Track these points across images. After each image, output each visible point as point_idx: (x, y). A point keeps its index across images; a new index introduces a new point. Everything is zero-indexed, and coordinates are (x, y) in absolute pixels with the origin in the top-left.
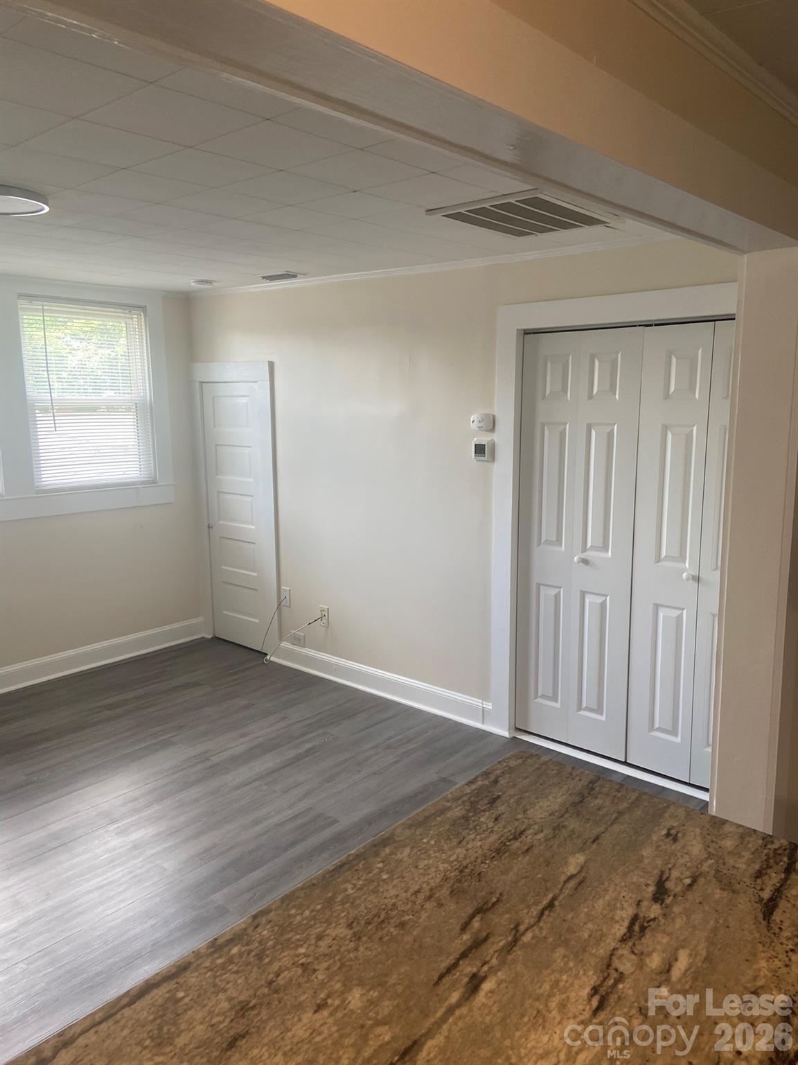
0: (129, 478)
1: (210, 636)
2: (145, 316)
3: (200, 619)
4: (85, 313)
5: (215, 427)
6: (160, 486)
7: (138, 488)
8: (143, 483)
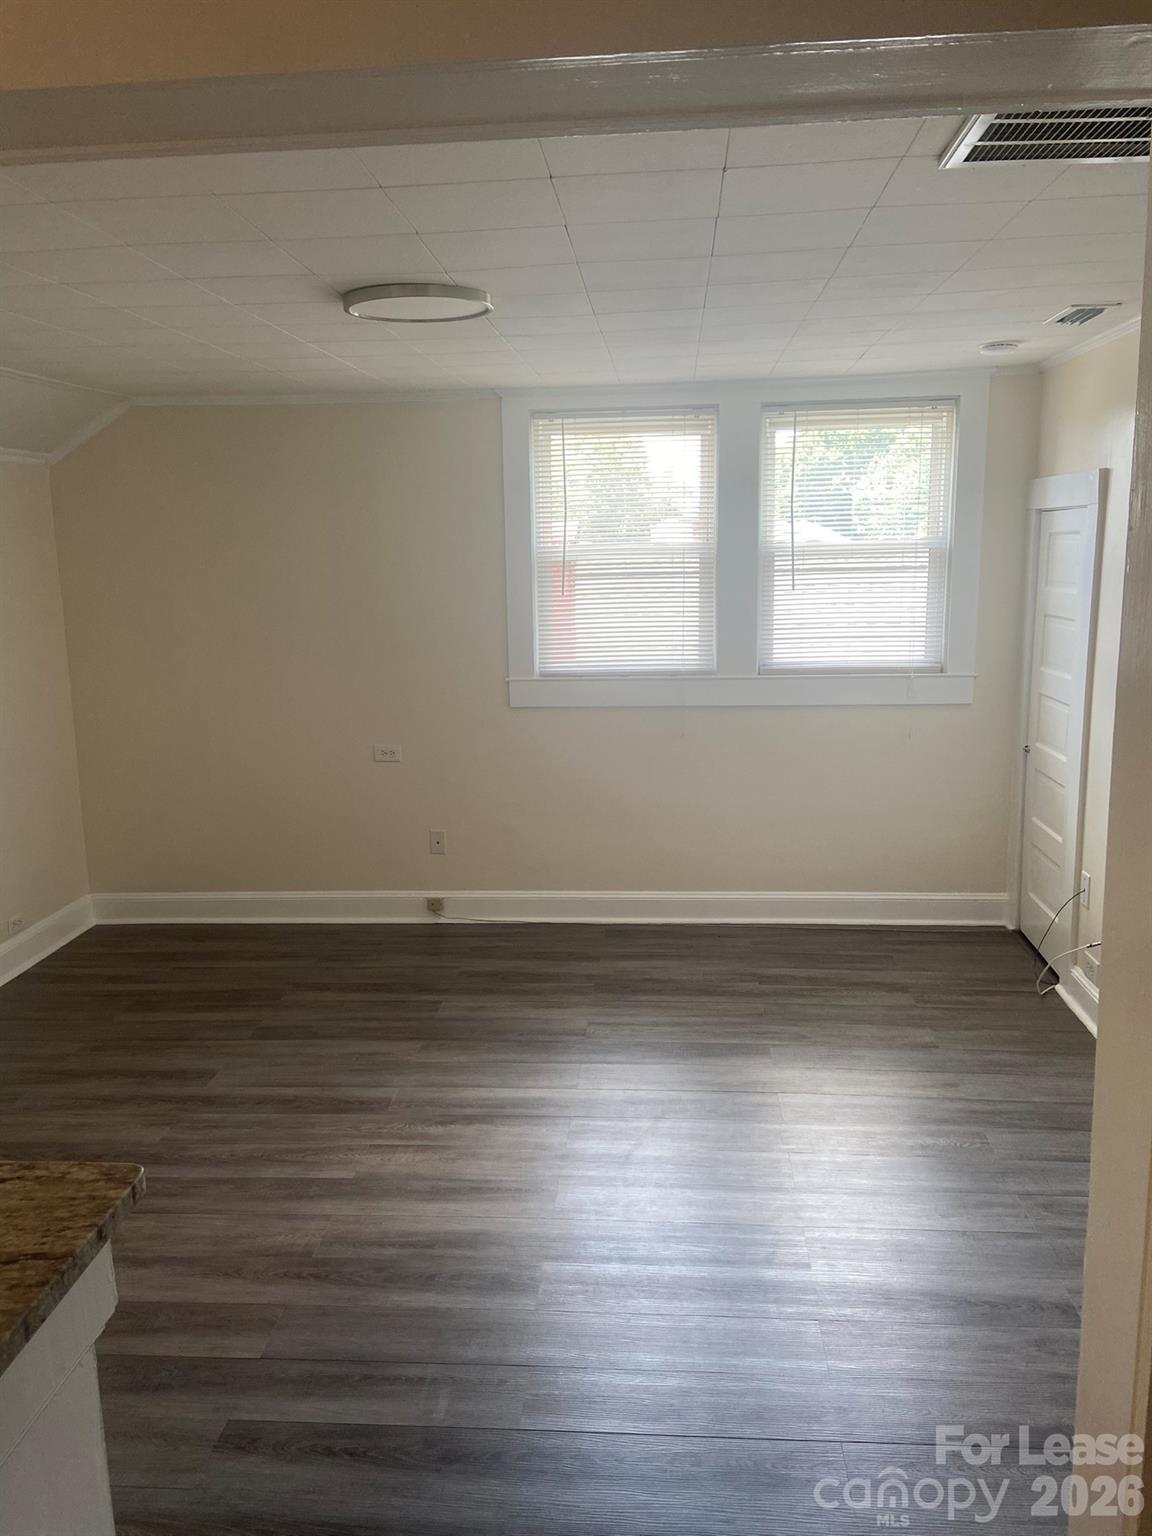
0: (899, 662)
1: (1011, 927)
2: (957, 414)
3: (1004, 896)
4: (858, 419)
5: (1046, 584)
6: (949, 677)
7: (910, 677)
8: (918, 670)
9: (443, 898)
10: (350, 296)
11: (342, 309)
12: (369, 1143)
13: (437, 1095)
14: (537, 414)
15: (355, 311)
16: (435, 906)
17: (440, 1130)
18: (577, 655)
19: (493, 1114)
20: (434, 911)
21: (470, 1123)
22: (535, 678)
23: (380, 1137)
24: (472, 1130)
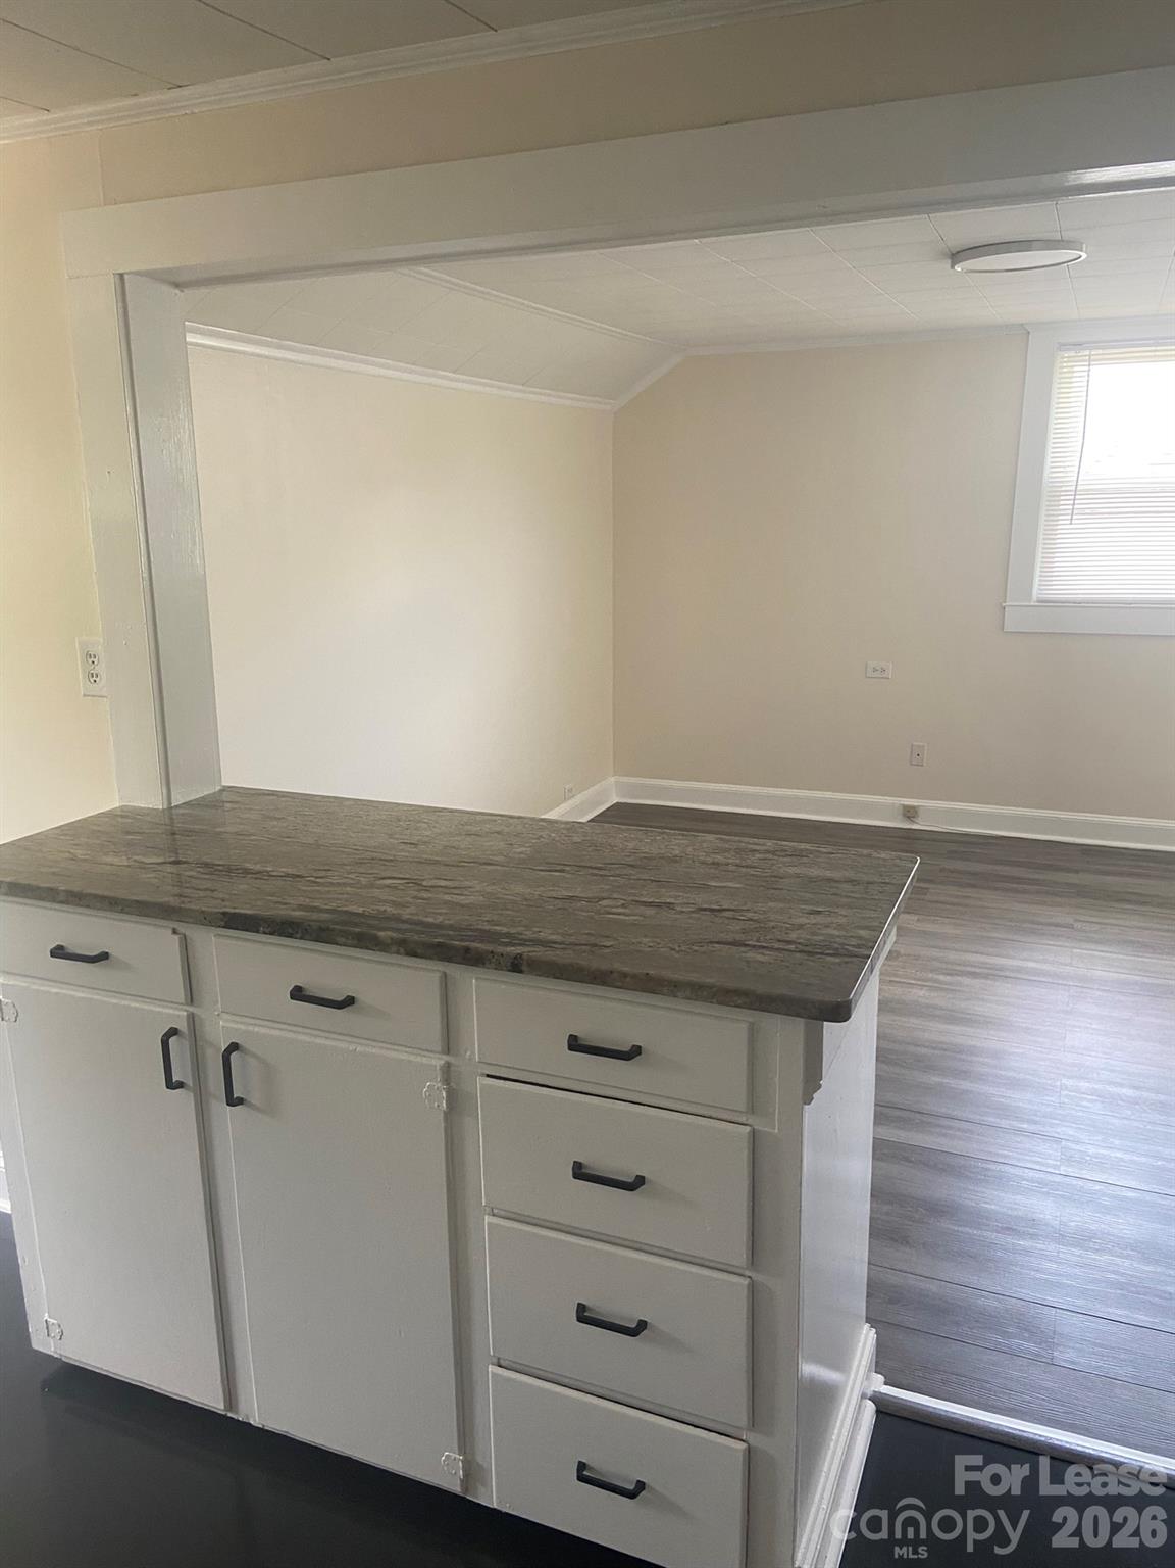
9: (919, 806)
10: (956, 256)
11: (949, 266)
12: (888, 978)
13: (942, 955)
14: (1063, 346)
15: (958, 268)
16: (910, 813)
17: (948, 978)
18: (1054, 583)
19: (993, 974)
20: (908, 817)
21: (976, 978)
22: (1032, 604)
23: (896, 975)
24: (977, 983)
